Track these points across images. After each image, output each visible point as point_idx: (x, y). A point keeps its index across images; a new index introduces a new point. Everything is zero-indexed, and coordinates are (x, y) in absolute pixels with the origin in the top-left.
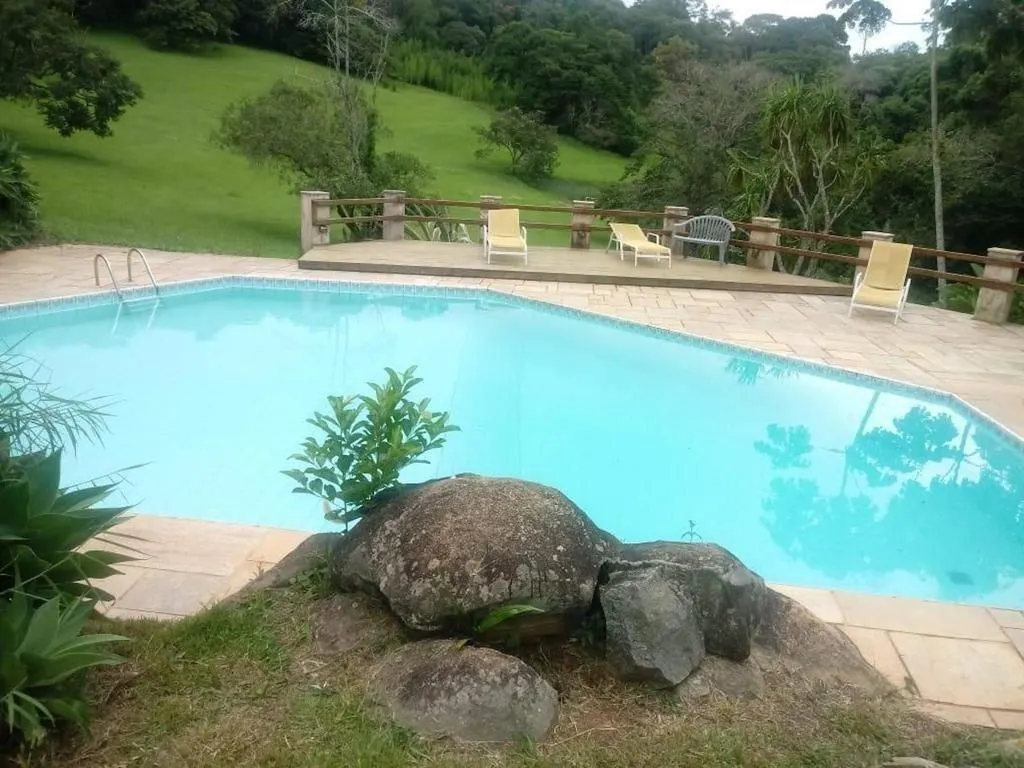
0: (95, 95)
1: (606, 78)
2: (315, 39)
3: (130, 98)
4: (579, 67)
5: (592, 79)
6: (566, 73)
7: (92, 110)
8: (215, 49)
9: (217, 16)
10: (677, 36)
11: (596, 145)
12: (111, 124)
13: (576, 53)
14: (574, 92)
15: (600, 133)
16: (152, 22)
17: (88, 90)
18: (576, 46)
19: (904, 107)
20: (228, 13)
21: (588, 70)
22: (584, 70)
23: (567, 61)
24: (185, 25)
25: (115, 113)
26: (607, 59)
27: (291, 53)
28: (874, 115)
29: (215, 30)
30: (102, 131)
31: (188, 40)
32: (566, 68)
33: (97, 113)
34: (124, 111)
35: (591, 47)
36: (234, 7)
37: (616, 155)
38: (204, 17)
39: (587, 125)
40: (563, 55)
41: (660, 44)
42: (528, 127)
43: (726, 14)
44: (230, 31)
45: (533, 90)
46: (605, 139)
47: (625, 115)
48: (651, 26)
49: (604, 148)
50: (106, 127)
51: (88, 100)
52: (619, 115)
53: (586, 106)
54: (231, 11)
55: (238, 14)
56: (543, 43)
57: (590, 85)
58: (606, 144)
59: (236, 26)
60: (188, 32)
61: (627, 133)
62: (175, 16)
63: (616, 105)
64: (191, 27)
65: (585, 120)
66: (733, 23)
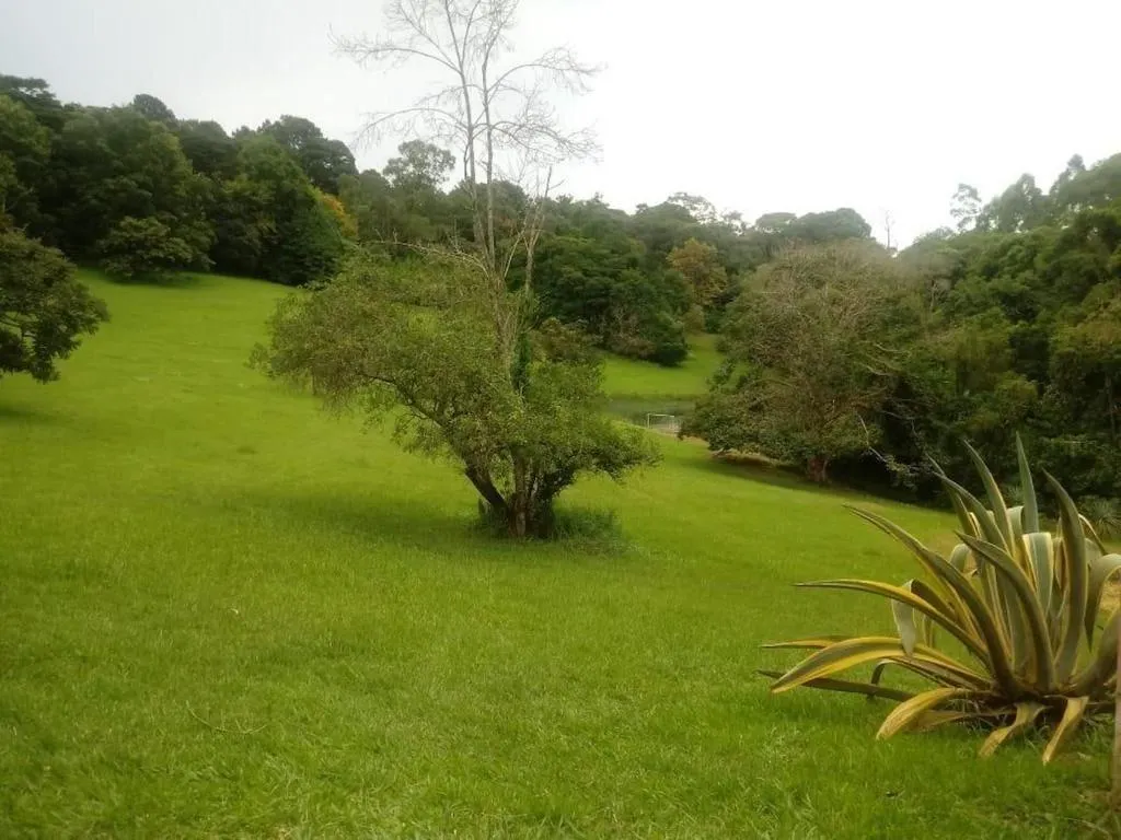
0: (35, 319)
1: (636, 283)
2: (302, 263)
3: (91, 321)
4: (604, 274)
5: (620, 285)
6: (592, 281)
7: (29, 342)
8: (189, 279)
9: (192, 242)
10: (693, 239)
11: (632, 355)
12: (57, 362)
13: (599, 259)
14: (603, 300)
15: (635, 341)
16: (115, 252)
17: (25, 312)
18: (597, 251)
19: (1014, 285)
20: (204, 239)
21: (614, 276)
22: (610, 277)
23: (590, 268)
24: (154, 253)
25: (65, 345)
26: (633, 263)
27: (276, 281)
28: (968, 298)
29: (189, 256)
30: (44, 372)
31: (157, 269)
32: (591, 276)
33: (36, 349)
34: (78, 343)
35: (613, 252)
36: (211, 233)
37: (657, 365)
38: (176, 243)
39: (621, 335)
40: (585, 263)
41: (675, 249)
42: (569, 339)
43: (735, 216)
44: (205, 258)
45: (554, 301)
46: (643, 348)
47: (662, 320)
48: (663, 230)
49: (641, 358)
50: (49, 366)
51: (23, 327)
52: (654, 321)
53: (618, 313)
54: (209, 236)
55: (216, 240)
56: (560, 252)
57: (620, 291)
58: (644, 353)
59: (212, 253)
60: (157, 260)
61: (666, 341)
62: (141, 244)
63: (649, 311)
64: (161, 255)
65: (617, 329)
66: (743, 225)
